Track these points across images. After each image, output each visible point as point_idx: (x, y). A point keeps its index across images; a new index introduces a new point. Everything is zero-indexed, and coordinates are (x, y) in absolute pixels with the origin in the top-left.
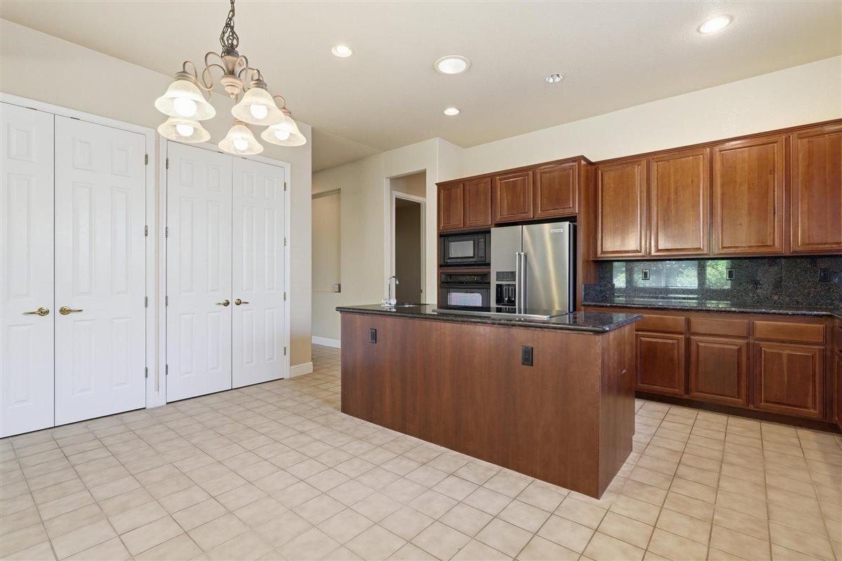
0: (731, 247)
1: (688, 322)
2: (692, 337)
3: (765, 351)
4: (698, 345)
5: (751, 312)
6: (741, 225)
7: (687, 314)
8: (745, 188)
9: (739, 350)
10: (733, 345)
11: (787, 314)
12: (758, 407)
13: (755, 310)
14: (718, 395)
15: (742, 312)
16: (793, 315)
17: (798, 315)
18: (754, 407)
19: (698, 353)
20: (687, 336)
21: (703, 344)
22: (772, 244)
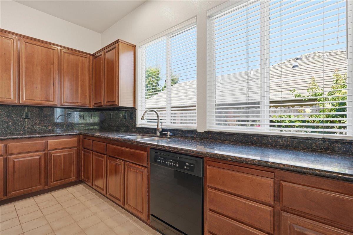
0: (31, 100)
1: (6, 147)
2: (9, 157)
3: (53, 156)
4: (14, 161)
5: (47, 136)
6: (37, 88)
7: (5, 142)
8: (39, 68)
9: (40, 158)
10: (36, 156)
11: (64, 135)
12: (51, 186)
13: (49, 135)
14: (27, 188)
15: (42, 137)
16: (66, 135)
17: (68, 135)
18: (48, 187)
19: (14, 166)
20: (5, 157)
21: (17, 160)
22: (52, 100)
